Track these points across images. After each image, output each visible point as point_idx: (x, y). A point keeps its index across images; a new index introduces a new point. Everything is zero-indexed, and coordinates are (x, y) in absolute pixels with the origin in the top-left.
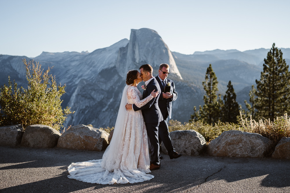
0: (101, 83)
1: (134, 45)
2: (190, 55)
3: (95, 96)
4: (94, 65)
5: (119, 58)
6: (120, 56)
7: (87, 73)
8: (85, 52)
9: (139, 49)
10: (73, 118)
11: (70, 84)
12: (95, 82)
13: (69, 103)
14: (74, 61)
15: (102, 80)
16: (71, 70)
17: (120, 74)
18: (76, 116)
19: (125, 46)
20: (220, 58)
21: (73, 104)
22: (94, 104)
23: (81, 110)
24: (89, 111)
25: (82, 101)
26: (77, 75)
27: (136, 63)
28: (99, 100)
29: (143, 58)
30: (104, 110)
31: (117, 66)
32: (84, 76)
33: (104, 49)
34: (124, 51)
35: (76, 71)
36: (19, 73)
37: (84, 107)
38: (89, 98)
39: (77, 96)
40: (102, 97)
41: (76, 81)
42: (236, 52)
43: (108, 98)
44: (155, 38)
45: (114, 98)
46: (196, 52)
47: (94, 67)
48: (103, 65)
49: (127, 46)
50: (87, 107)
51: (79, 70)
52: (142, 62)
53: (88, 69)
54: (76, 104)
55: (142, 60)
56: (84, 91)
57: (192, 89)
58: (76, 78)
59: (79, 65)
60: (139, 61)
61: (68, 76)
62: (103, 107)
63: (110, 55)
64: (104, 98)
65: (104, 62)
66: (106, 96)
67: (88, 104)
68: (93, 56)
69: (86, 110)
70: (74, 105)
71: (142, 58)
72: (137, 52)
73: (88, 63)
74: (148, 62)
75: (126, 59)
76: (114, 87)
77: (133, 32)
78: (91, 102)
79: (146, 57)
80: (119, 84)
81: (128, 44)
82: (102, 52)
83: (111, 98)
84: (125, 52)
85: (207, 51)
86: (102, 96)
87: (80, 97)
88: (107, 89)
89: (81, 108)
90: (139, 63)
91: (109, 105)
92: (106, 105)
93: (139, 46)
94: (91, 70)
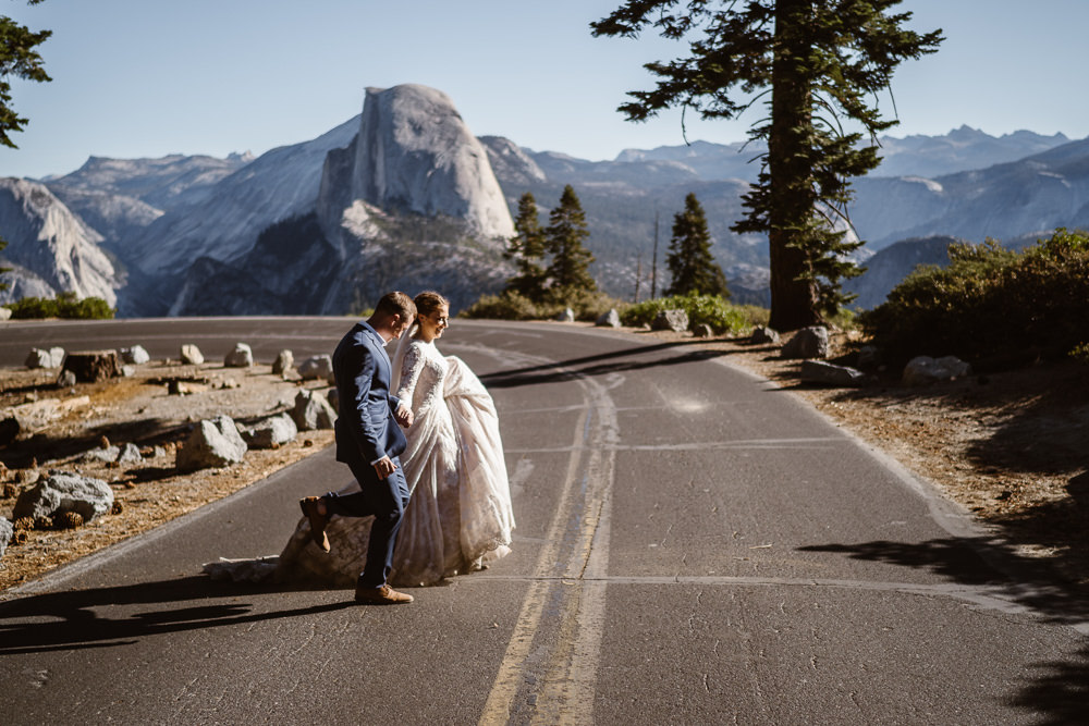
0: (266, 272)
1: (372, 141)
4: (261, 204)
5: (326, 185)
6: (330, 178)
7: (237, 231)
8: (239, 157)
9: (386, 157)
14: (197, 189)
15: (270, 259)
16: (185, 223)
17: (330, 241)
19: (345, 145)
26: (204, 240)
29: (397, 189)
31: (319, 212)
32: (227, 244)
33: (298, 148)
34: (343, 161)
35: (199, 225)
44: (439, 119)
47: (262, 210)
48: (290, 204)
49: (354, 145)
51: (210, 221)
52: (393, 198)
53: (242, 217)
55: (392, 193)
56: (209, 300)
58: (197, 249)
59: (209, 205)
61: (172, 243)
63: (312, 170)
65: (296, 195)
68: (261, 172)
71: (394, 186)
72: (380, 167)
73: (240, 197)
74: (412, 199)
75: (348, 188)
76: (307, 283)
77: (370, 99)
79: (404, 182)
80: (323, 273)
81: (357, 138)
82: (291, 159)
84: (346, 164)
88: (284, 290)
93: (385, 147)
94: (250, 222)
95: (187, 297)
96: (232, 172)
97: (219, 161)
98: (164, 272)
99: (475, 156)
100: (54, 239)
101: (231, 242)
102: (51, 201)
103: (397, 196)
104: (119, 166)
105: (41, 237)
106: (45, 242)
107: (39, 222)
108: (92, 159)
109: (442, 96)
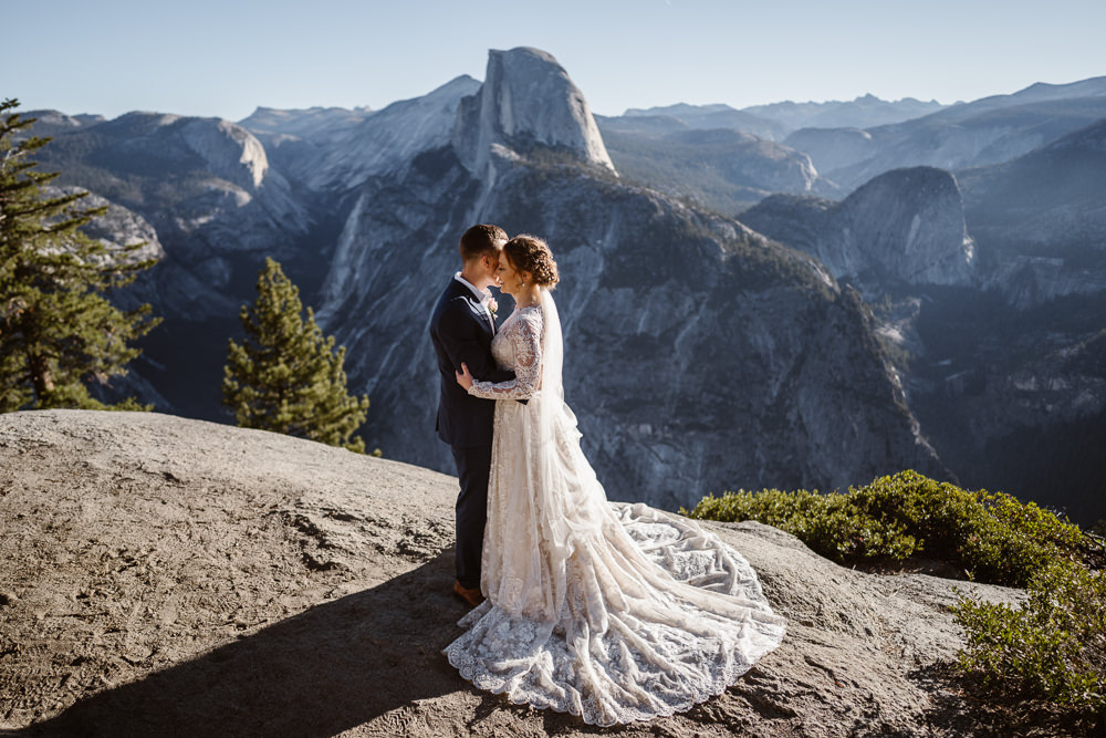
0: (420, 187)
1: (497, 91)
2: (617, 118)
3: (406, 219)
4: (390, 141)
5: (461, 123)
6: (463, 118)
7: (375, 160)
8: (363, 110)
9: (513, 101)
10: (353, 271)
11: (334, 188)
12: (404, 183)
13: (342, 236)
14: (338, 131)
15: (421, 178)
16: (335, 155)
17: (464, 164)
18: (363, 266)
19: (473, 92)
20: (691, 125)
21: (351, 238)
22: (405, 236)
23: (372, 253)
24: (393, 255)
25: (375, 230)
26: (351, 167)
27: (508, 135)
28: (416, 229)
29: (525, 125)
30: (430, 251)
31: (455, 144)
32: (368, 169)
33: (414, 102)
34: (472, 106)
35: (346, 156)
36: (207, 162)
37: (381, 245)
38: (391, 224)
39: (362, 217)
40: (423, 222)
41: (349, 181)
42: (726, 112)
43: (439, 224)
44: (551, 73)
45: (451, 224)
46: (629, 111)
47: (391, 146)
48: (412, 142)
49: (480, 93)
50: (387, 244)
51: (354, 154)
52: (522, 133)
53: (377, 151)
54: (360, 238)
55: (520, 128)
56: (380, 206)
57: (651, 200)
58: (348, 172)
59: (351, 141)
60: (514, 133)
61: (329, 168)
62: (428, 245)
63: (429, 115)
64: (426, 224)
66: (433, 218)
67: (388, 238)
68: (388, 119)
69: (386, 252)
70: (356, 241)
71: (522, 123)
72: (506, 108)
73: (375, 136)
74: (536, 132)
75: (477, 126)
76: (450, 195)
77: (493, 58)
78: (397, 233)
79: (530, 120)
80: (463, 189)
81: (482, 88)
82: (411, 109)
83: (444, 223)
84: (474, 108)
85: (656, 108)
86: (423, 219)
87: (368, 220)
88: (434, 201)
89: (373, 247)
90: (514, 137)
91: (442, 241)
92: (434, 239)
93: (512, 93)
94: (383, 155)
95: (363, 204)
96: (362, 120)
97: (349, 112)
98: (324, 189)
99: (579, 101)
100: (251, 163)
101: (371, 168)
102: (246, 136)
103: (525, 130)
104: (279, 113)
105: (242, 161)
106: (244, 166)
107: (240, 150)
108: (260, 109)
109: (550, 56)
